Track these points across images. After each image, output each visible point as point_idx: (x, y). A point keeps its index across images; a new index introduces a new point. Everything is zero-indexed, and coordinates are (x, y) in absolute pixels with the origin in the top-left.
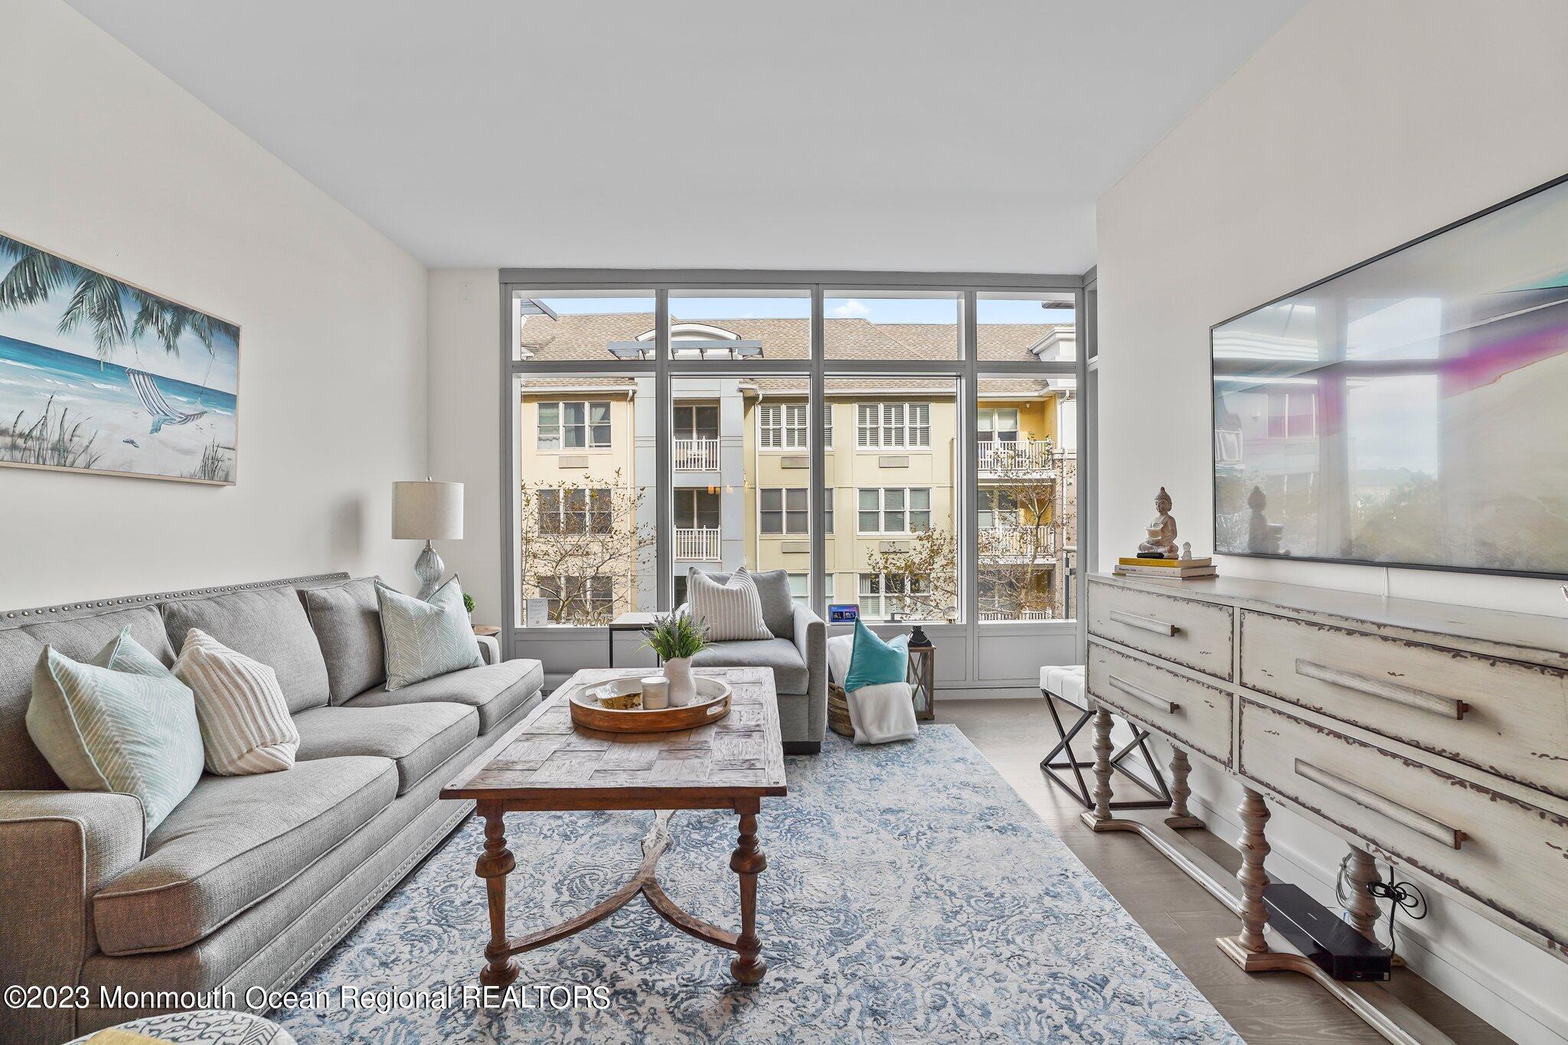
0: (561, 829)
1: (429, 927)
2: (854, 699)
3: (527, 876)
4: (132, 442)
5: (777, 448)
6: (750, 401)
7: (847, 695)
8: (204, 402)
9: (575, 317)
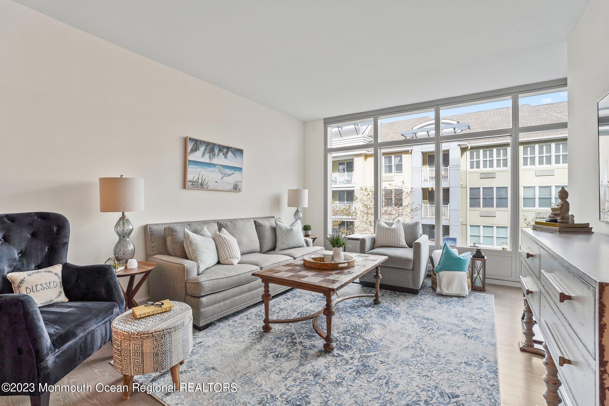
0: (311, 299)
1: (262, 314)
2: (439, 275)
3: (293, 309)
4: (217, 182)
5: (478, 169)
6: (463, 150)
7: (437, 274)
8: (234, 170)
9: (389, 123)
